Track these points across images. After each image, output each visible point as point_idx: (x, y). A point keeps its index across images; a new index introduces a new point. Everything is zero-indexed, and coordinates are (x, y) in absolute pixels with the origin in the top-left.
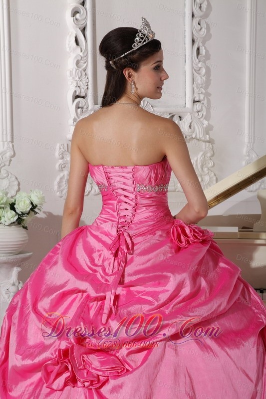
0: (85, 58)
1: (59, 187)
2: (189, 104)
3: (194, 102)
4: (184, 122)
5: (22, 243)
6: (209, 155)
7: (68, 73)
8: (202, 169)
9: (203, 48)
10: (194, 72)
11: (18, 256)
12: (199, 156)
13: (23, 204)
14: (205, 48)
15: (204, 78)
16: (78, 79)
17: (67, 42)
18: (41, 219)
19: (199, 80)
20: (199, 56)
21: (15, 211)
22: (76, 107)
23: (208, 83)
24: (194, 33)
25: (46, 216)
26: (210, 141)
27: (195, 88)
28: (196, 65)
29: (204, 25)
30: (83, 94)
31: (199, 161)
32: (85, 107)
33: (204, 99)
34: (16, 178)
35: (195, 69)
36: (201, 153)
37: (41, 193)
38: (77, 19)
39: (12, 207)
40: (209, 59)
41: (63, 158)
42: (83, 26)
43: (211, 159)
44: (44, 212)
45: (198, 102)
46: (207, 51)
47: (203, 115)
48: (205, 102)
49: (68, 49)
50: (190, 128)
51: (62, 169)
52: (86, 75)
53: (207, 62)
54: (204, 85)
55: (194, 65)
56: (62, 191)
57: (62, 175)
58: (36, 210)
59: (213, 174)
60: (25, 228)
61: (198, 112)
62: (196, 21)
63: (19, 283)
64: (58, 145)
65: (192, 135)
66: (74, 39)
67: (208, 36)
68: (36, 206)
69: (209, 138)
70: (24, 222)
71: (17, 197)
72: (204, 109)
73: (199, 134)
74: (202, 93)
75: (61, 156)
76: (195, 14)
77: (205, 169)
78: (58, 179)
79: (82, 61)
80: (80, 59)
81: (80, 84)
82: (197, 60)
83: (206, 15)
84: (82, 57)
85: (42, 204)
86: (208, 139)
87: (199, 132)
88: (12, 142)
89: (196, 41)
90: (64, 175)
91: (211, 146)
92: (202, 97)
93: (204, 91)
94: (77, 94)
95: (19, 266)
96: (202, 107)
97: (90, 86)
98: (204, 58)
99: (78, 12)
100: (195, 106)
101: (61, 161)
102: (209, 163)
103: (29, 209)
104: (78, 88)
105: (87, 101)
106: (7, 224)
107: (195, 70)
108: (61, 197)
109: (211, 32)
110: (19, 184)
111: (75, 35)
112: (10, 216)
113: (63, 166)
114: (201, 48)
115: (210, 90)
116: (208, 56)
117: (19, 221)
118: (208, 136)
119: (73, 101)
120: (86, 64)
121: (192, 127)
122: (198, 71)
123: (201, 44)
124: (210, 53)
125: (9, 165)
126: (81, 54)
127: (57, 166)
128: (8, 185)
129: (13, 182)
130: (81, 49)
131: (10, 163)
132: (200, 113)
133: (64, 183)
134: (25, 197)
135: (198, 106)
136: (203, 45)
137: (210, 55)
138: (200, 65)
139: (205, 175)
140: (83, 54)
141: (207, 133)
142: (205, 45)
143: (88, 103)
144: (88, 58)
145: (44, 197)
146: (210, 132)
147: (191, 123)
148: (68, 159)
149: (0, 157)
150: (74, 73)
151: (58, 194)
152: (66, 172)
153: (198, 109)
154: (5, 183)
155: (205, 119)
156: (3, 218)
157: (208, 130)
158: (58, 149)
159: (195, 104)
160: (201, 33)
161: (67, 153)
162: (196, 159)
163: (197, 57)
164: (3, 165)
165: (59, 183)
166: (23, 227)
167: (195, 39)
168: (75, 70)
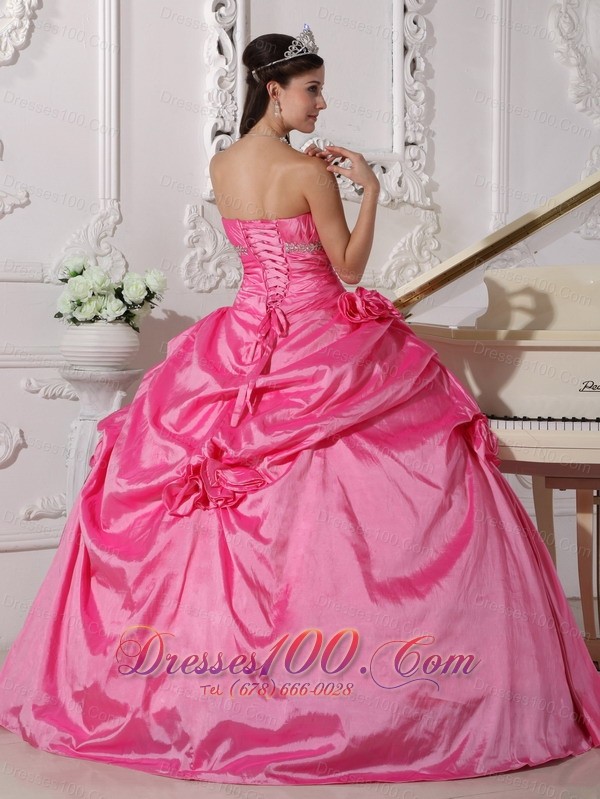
0: (233, 74)
1: (189, 271)
2: (398, 147)
3: (407, 144)
4: (390, 176)
5: (130, 350)
6: (431, 230)
7: (206, 97)
8: (420, 253)
9: (422, 60)
10: (407, 98)
11: (123, 373)
12: (415, 232)
13: (134, 290)
14: (425, 60)
15: (423, 107)
16: (221, 106)
17: (205, 48)
18: (159, 321)
19: (414, 109)
20: (416, 73)
21: (123, 300)
23: (430, 115)
24: (407, 36)
25: (165, 316)
26: (435, 208)
27: (408, 122)
28: (410, 86)
29: (422, 23)
30: (228, 129)
31: (415, 239)
33: (423, 141)
34: (123, 256)
35: (409, 92)
36: (418, 227)
37: (162, 274)
38: (221, 15)
39: (119, 294)
40: (432, 77)
41: (195, 227)
42: (229, 26)
43: (434, 237)
44: (165, 311)
45: (413, 144)
46: (428, 65)
47: (421, 165)
48: (425, 145)
49: (206, 61)
50: (400, 186)
51: (194, 243)
52: (233, 99)
53: (430, 82)
54: (422, 118)
55: (407, 87)
56: (192, 279)
57: (193, 253)
58: (154, 300)
60: (137, 329)
61: (413, 160)
62: (410, 17)
64: (188, 206)
65: (402, 197)
66: (216, 45)
67: (430, 42)
68: (154, 293)
69: (431, 201)
70: (136, 318)
71: (125, 281)
72: (422, 153)
73: (415, 197)
74: (419, 131)
75: (192, 224)
76: (408, 6)
77: (425, 253)
78: (187, 260)
79: (227, 79)
80: (224, 74)
81: (224, 112)
82: (412, 80)
83: (427, 9)
84: (227, 73)
85: (161, 291)
86: (430, 205)
87: (414, 192)
88: (118, 200)
89: (409, 48)
90: (196, 254)
91: (435, 216)
92: (419, 137)
93: (422, 128)
94: (219, 128)
96: (419, 152)
98: (423, 76)
99: (223, 5)
100: (407, 151)
101: (191, 232)
102: (431, 244)
103: (143, 297)
104: (221, 119)
106: (110, 319)
107: (408, 94)
108: (192, 288)
109: (436, 34)
110: (127, 266)
111: (217, 39)
112: (114, 308)
113: (194, 240)
114: (418, 60)
115: (433, 127)
116: (429, 73)
117: (127, 318)
118: (429, 200)
119: (213, 140)
120: (233, 83)
121: (403, 184)
122: (413, 96)
123: (418, 55)
124: (434, 68)
125: (113, 236)
126: (227, 67)
127: (186, 240)
128: (110, 265)
129: (118, 261)
130: (227, 59)
131: (114, 233)
132: (415, 162)
133: (196, 266)
134: (137, 280)
135: (413, 151)
136: (422, 55)
137: (433, 71)
138: (416, 87)
139: (425, 263)
140: (230, 67)
141: (429, 195)
142: (426, 56)
144: (236, 73)
145: (166, 280)
146: (433, 193)
147: (400, 178)
148: (204, 229)
149: (99, 222)
150: (215, 95)
151: (187, 283)
152: (199, 250)
153: (413, 156)
154: (106, 262)
155: (425, 171)
156: (104, 311)
157: (430, 189)
158: (187, 212)
159: (409, 147)
160: (419, 36)
161: (202, 219)
162: (409, 236)
163: (412, 74)
164: (103, 235)
165: (189, 265)
166: (134, 328)
167: (409, 45)
168: (216, 92)
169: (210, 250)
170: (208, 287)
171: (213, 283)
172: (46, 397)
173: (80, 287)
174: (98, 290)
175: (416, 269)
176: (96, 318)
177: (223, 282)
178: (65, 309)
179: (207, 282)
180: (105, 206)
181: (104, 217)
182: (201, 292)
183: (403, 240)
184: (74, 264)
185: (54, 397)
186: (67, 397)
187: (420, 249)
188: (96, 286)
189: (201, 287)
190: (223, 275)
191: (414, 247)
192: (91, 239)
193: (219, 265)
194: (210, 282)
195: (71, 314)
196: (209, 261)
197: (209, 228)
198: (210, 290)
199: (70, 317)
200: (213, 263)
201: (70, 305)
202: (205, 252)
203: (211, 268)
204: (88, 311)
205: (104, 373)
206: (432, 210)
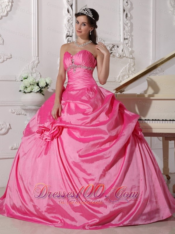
2: (122, 40)
3: (125, 39)
5: (42, 101)
6: (132, 65)
7: (64, 25)
8: (129, 72)
9: (129, 13)
10: (125, 25)
12: (127, 65)
13: (42, 83)
14: (130, 14)
15: (129, 28)
16: (69, 28)
17: (64, 11)
19: (127, 29)
20: (127, 17)
21: (39, 86)
22: (67, 41)
23: (131, 30)
24: (125, 7)
27: (125, 33)
29: (129, 3)
30: (71, 35)
31: (127, 68)
32: (72, 41)
34: (40, 73)
36: (128, 64)
37: (51, 78)
38: (68, 1)
39: (38, 85)
40: (132, 19)
42: (71, 4)
43: (133, 67)
44: (52, 89)
45: (127, 39)
46: (131, 15)
47: (129, 45)
48: (130, 39)
49: (64, 15)
50: (122, 51)
52: (72, 26)
53: (131, 20)
54: (129, 31)
55: (125, 22)
58: (48, 86)
60: (44, 95)
61: (127, 44)
62: (125, 1)
65: (123, 55)
66: (67, 10)
67: (131, 8)
68: (48, 84)
69: (132, 56)
70: (43, 92)
71: (40, 81)
72: (129, 42)
73: (127, 55)
74: (128, 35)
77: (130, 72)
79: (70, 20)
81: (70, 30)
82: (126, 20)
85: (51, 83)
87: (127, 54)
88: (38, 56)
91: (133, 60)
92: (128, 37)
93: (129, 34)
94: (68, 35)
96: (128, 41)
97: (74, 31)
100: (125, 41)
102: (132, 69)
103: (45, 85)
104: (68, 32)
105: (73, 38)
106: (35, 92)
107: (125, 24)
109: (133, 6)
110: (41, 76)
111: (67, 8)
112: (36, 89)
114: (128, 14)
115: (133, 34)
116: (131, 18)
117: (41, 91)
118: (131, 56)
119: (66, 38)
120: (72, 21)
121: (124, 51)
122: (127, 24)
123: (128, 12)
126: (70, 17)
128: (36, 76)
129: (38, 75)
130: (70, 14)
131: (37, 66)
132: (127, 45)
134: (43, 80)
135: (126, 41)
136: (129, 12)
137: (133, 17)
138: (127, 22)
140: (71, 16)
141: (131, 54)
143: (73, 39)
144: (73, 19)
145: (52, 80)
146: (133, 54)
147: (123, 49)
149: (33, 63)
150: (67, 25)
154: (34, 75)
155: (130, 47)
156: (33, 89)
157: (132, 53)
160: (128, 7)
162: (125, 67)
163: (126, 18)
164: (34, 67)
166: (43, 94)
167: (125, 9)
168: (67, 24)
172: (17, 114)
173: (26, 82)
174: (32, 83)
175: (128, 77)
176: (31, 92)
178: (22, 89)
180: (34, 59)
181: (34, 62)
183: (124, 68)
184: (25, 76)
185: (19, 114)
186: (23, 114)
187: (129, 71)
188: (31, 82)
191: (127, 70)
192: (30, 68)
195: (24, 90)
199: (23, 91)
201: (23, 88)
204: (29, 90)
205: (33, 107)
206: (132, 59)
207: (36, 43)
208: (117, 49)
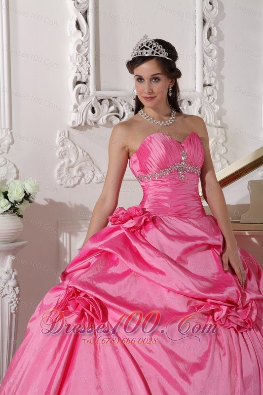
0: (87, 43)
1: (59, 174)
2: (199, 88)
3: (205, 85)
4: (193, 107)
5: (16, 231)
6: (221, 141)
7: (69, 58)
9: (215, 29)
10: (205, 55)
11: (11, 245)
13: (16, 193)
14: (218, 29)
15: (215, 61)
16: (79, 65)
17: (67, 26)
19: (209, 62)
20: (211, 37)
21: (8, 200)
22: (77, 93)
23: (220, 65)
24: (205, 13)
25: (47, 203)
26: (224, 126)
27: (206, 71)
28: (207, 47)
29: (215, 3)
30: (84, 80)
32: (86, 93)
33: (215, 83)
34: (15, 166)
35: (206, 51)
36: (213, 139)
37: (36, 182)
38: (78, 3)
39: (6, 195)
40: (222, 40)
41: (63, 145)
42: (84, 10)
43: (223, 145)
45: (209, 85)
46: (219, 32)
47: (214, 99)
48: (217, 86)
49: (69, 34)
50: (200, 113)
51: (62, 156)
52: (87, 59)
53: (221, 44)
54: (215, 68)
55: (205, 47)
56: (62, 179)
57: (62, 162)
59: (225, 161)
60: (21, 216)
61: (209, 96)
63: (14, 271)
64: (59, 132)
66: (75, 23)
67: (221, 15)
68: (30, 194)
69: (221, 123)
70: (19, 210)
71: (11, 186)
72: (215, 91)
74: (213, 76)
75: (61, 143)
77: (217, 156)
78: (58, 167)
79: (83, 46)
80: (81, 44)
81: (81, 69)
82: (208, 42)
84: (83, 42)
85: (35, 193)
86: (220, 125)
87: (209, 117)
88: (11, 128)
89: (207, 21)
90: (64, 163)
91: (223, 131)
92: (213, 80)
93: (215, 74)
94: (78, 80)
95: (14, 254)
96: (213, 91)
97: (92, 72)
98: (216, 39)
100: (205, 90)
102: (221, 150)
103: (21, 198)
104: (79, 74)
105: (88, 86)
107: (206, 53)
108: (62, 185)
110: (18, 172)
111: (76, 19)
112: (3, 205)
113: (63, 154)
114: (212, 29)
115: (223, 73)
116: (220, 37)
117: (13, 209)
118: (219, 121)
119: (74, 87)
120: (87, 50)
121: (202, 112)
122: (209, 53)
123: (212, 25)
124: (224, 33)
125: (8, 153)
126: (82, 39)
127: (57, 153)
128: (6, 172)
129: (11, 169)
130: (82, 33)
131: (8, 150)
132: (210, 98)
133: (64, 171)
134: (19, 185)
135: (209, 90)
136: (216, 25)
137: (223, 36)
138: (211, 47)
139: (217, 162)
140: (84, 38)
141: (220, 118)
142: (218, 26)
143: (89, 89)
144: (89, 42)
145: (38, 185)
146: (223, 117)
147: (200, 108)
148: (69, 146)
150: (75, 57)
151: (58, 182)
152: (66, 160)
153: (209, 93)
155: (217, 103)
157: (220, 115)
158: (58, 135)
159: (206, 87)
160: (213, 13)
161: (68, 140)
163: (208, 38)
164: (1, 152)
165: (60, 171)
166: (19, 216)
167: (206, 19)
168: (75, 55)
169: (73, 160)
170: (72, 184)
171: (76, 181)
177: (83, 180)
179: (72, 180)
180: (2, 133)
181: (1, 141)
182: (68, 187)
187: (214, 154)
189: (68, 184)
190: (83, 175)
193: (80, 169)
194: (74, 180)
196: (73, 167)
197: (73, 145)
198: (74, 186)
200: (76, 168)
202: (70, 161)
203: (74, 171)
206: (222, 128)
207: (4, 98)
208: (187, 107)
